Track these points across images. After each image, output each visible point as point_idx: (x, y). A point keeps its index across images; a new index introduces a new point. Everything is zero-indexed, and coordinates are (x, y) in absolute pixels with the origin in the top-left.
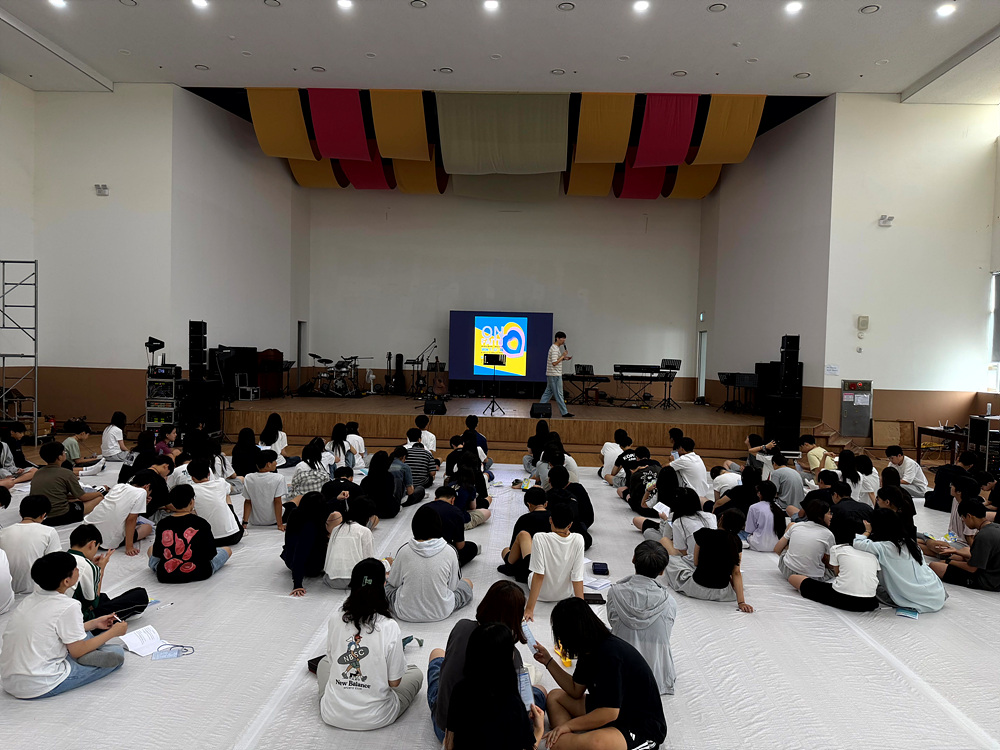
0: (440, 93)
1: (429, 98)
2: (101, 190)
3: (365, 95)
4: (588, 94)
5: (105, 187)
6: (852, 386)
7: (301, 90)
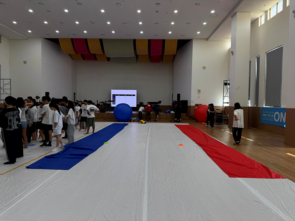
0: (104, 39)
1: (101, 40)
2: (25, 62)
3: (86, 40)
4: (137, 39)
6: (197, 105)
7: (71, 39)
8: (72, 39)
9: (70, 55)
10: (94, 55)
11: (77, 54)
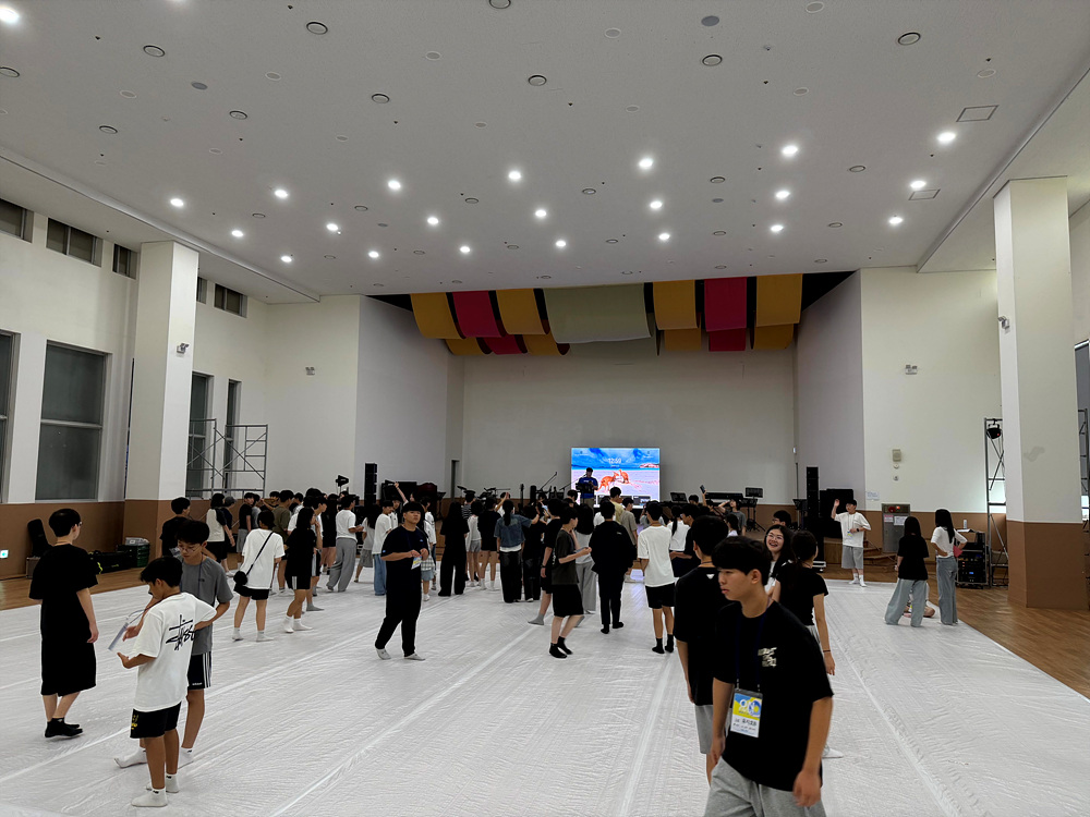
0: (547, 289)
1: (539, 293)
2: (310, 371)
3: (492, 294)
4: (658, 283)
5: (313, 369)
6: (892, 509)
7: (447, 294)
8: (450, 295)
9: (444, 341)
10: (519, 338)
11: (463, 337)
